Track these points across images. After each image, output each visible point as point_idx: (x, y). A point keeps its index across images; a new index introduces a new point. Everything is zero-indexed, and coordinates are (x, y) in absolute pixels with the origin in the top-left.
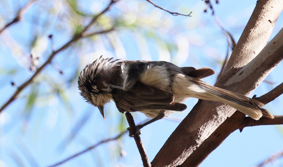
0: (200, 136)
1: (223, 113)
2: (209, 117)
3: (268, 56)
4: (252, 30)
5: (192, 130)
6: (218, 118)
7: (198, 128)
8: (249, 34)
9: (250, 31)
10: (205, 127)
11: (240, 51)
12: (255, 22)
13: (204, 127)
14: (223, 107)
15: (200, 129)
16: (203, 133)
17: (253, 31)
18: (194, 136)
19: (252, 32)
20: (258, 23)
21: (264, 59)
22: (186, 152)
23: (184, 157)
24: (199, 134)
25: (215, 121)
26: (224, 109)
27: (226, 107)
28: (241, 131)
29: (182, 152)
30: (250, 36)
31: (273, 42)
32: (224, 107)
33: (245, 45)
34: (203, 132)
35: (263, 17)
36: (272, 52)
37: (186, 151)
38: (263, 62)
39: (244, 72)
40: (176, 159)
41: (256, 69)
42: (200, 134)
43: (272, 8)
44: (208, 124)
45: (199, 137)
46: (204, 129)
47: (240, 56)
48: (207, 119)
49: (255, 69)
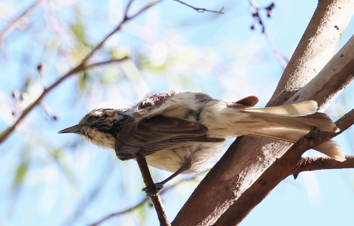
0: (240, 185)
1: (270, 154)
2: (251, 159)
3: (333, 73)
4: (312, 39)
5: (228, 176)
6: (264, 160)
7: (236, 174)
8: (308, 44)
9: (309, 41)
10: (247, 173)
11: (296, 68)
12: (317, 29)
13: (245, 173)
14: (271, 146)
15: (239, 176)
16: (244, 182)
17: (314, 41)
18: (231, 185)
19: (311, 42)
20: (320, 30)
21: (328, 78)
22: (219, 208)
23: (216, 214)
24: (238, 183)
25: (260, 165)
26: (272, 148)
27: (276, 145)
28: (295, 177)
29: (214, 209)
30: (309, 47)
31: (341, 55)
32: (272, 146)
33: (302, 61)
34: (243, 180)
35: (327, 21)
36: (339, 68)
37: (219, 206)
38: (326, 82)
39: (300, 97)
40: (206, 217)
41: (317, 92)
42: (239, 182)
43: (339, 10)
44: (251, 169)
45: (238, 187)
46: (245, 176)
47: (295, 76)
48: (249, 161)
49: (315, 92)
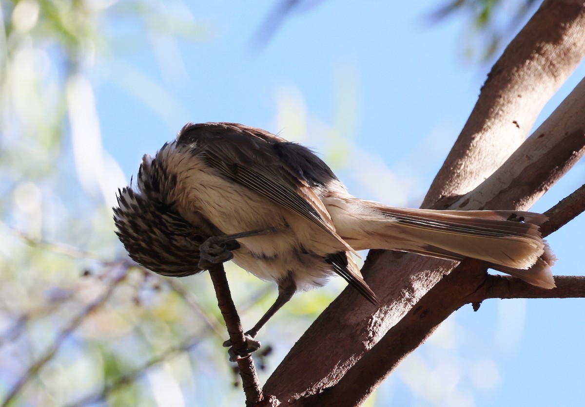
0: (374, 334)
1: (424, 288)
2: (392, 294)
3: (527, 163)
4: (478, 137)
5: (353, 320)
6: (414, 297)
7: (368, 316)
8: (471, 142)
9: (473, 139)
10: (385, 316)
11: (454, 173)
12: (484, 122)
13: (382, 315)
14: (424, 275)
15: (372, 319)
16: (380, 328)
17: (481, 138)
18: (358, 332)
19: (476, 140)
21: (518, 170)
22: (341, 367)
23: (336, 377)
24: (371, 330)
25: (406, 304)
26: (427, 279)
27: (432, 274)
28: (476, 307)
29: (333, 367)
30: (473, 146)
31: (539, 134)
32: (427, 275)
33: (464, 163)
34: (380, 325)
35: (501, 113)
36: (537, 155)
37: (340, 365)
38: (515, 176)
39: (471, 200)
40: (319, 381)
41: (501, 193)
42: (373, 329)
43: (518, 99)
44: (391, 310)
45: (372, 336)
46: (382, 319)
47: (454, 183)
48: (389, 297)
49: (497, 193)
